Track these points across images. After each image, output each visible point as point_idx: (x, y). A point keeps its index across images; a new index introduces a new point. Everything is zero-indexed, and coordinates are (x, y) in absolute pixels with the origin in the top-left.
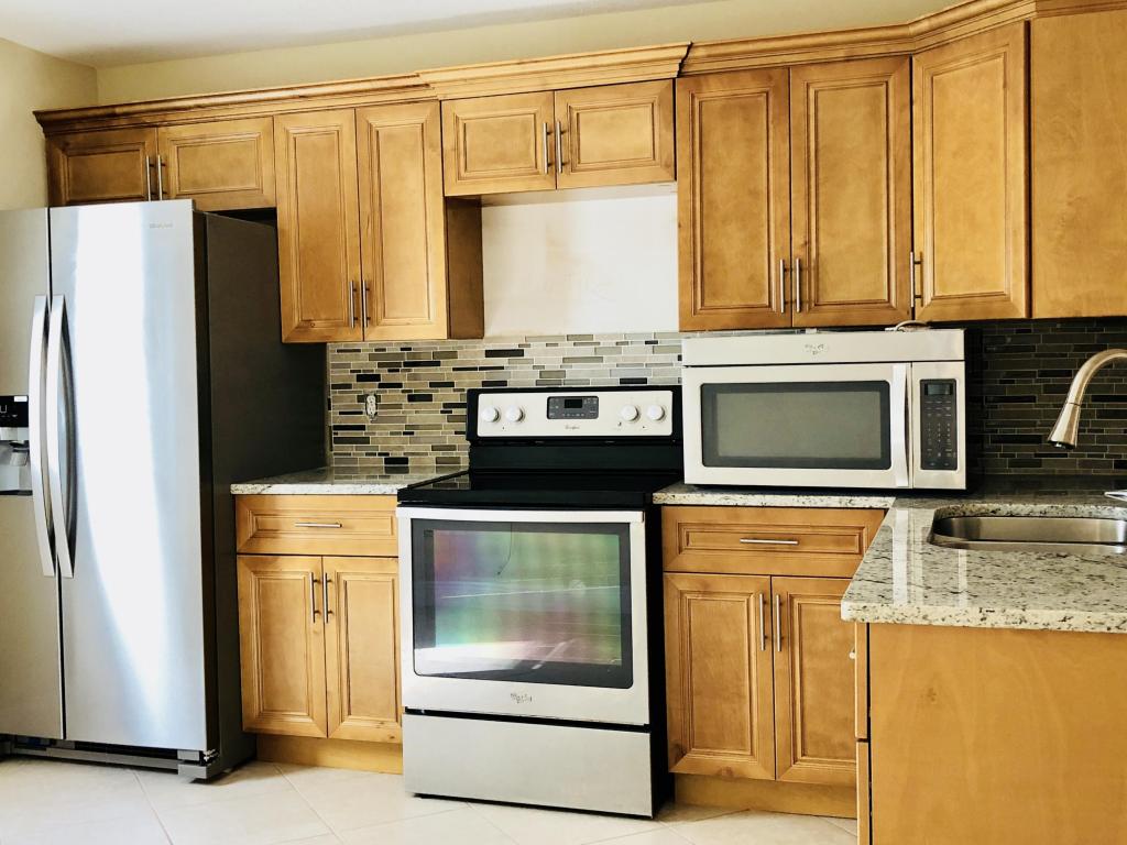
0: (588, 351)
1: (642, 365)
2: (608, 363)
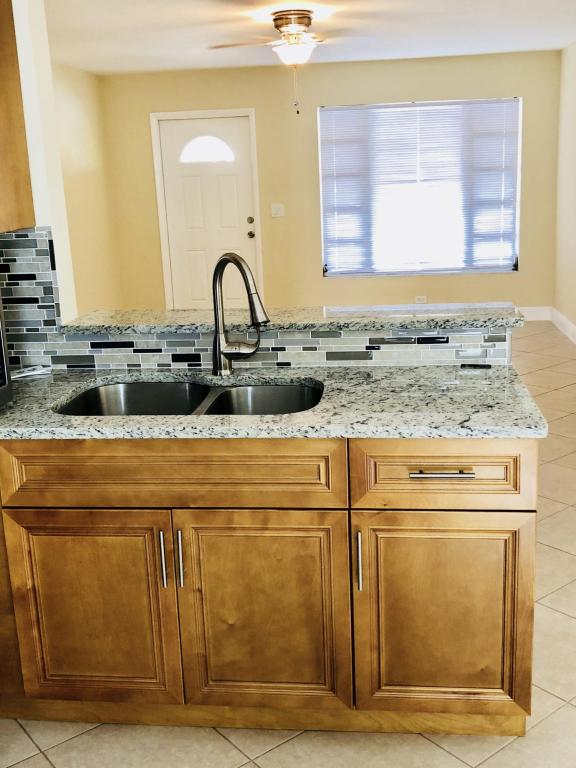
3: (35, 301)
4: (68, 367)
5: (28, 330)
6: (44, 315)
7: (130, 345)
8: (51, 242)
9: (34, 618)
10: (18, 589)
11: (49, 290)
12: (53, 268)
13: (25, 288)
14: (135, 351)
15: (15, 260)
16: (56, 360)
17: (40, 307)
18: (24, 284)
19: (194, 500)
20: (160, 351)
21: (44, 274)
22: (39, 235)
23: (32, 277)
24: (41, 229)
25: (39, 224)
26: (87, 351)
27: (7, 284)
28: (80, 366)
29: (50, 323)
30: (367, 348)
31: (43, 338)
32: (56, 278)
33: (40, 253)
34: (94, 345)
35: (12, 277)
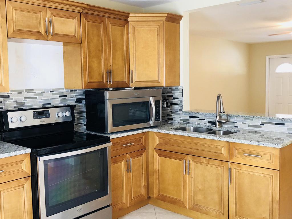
0: (32, 95)
1: (49, 99)
2: (39, 99)
3: (178, 104)
4: (184, 122)
5: (176, 112)
6: (179, 108)
7: (198, 117)
8: (183, 90)
9: (158, 178)
10: (155, 169)
11: (181, 102)
12: (183, 96)
13: (176, 101)
14: (199, 119)
15: (174, 94)
16: (181, 120)
17: (179, 106)
18: (176, 100)
19: (193, 153)
20: (205, 120)
21: (180, 98)
22: (180, 88)
23: (178, 98)
24: (181, 87)
25: (181, 85)
26: (188, 118)
27: (173, 100)
28: (186, 122)
29: (181, 110)
30: (260, 124)
31: (179, 114)
32: (183, 99)
33: (180, 92)
34: (190, 117)
35: (173, 98)
